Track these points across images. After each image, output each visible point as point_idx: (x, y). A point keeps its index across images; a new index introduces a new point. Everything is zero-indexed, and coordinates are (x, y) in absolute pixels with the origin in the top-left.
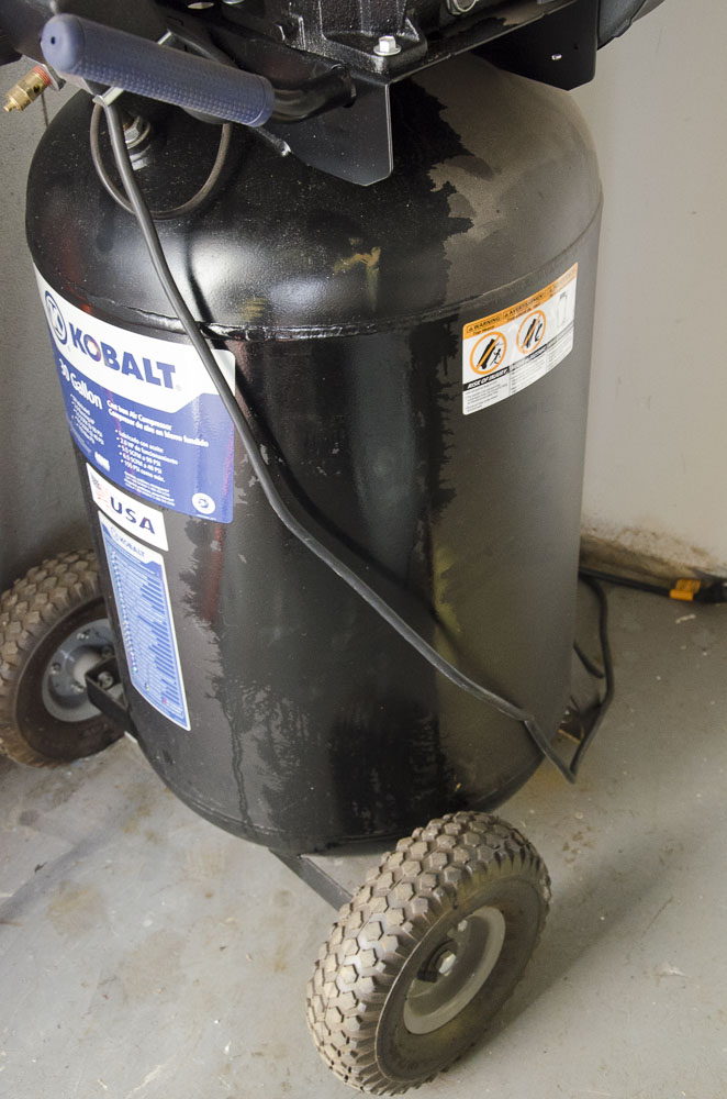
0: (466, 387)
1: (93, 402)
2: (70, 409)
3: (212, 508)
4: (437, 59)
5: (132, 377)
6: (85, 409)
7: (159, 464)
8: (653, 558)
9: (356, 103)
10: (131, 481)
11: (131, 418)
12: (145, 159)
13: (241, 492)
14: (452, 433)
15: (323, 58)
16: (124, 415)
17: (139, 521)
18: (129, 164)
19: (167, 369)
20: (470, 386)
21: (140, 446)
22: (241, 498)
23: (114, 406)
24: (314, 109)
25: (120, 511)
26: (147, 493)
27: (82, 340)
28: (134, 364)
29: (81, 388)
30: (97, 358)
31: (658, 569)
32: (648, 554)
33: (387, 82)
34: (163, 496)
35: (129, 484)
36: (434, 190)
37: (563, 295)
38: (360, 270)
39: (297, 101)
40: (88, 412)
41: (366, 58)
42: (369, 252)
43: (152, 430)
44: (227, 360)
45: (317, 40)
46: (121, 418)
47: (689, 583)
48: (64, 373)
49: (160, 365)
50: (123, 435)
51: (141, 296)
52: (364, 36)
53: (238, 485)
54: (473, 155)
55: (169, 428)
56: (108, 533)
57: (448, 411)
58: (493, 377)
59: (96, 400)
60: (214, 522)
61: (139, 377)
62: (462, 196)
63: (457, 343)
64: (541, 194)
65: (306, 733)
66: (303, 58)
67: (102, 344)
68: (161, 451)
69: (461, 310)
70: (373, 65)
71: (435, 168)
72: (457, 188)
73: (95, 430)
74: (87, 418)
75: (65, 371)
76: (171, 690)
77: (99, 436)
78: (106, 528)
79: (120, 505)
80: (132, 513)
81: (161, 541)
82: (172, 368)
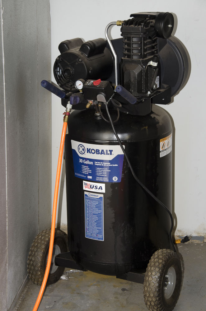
0: (160, 152)
1: (90, 164)
3: (117, 180)
10: (98, 179)
11: (101, 164)
21: (102, 170)
22: (123, 176)
23: (97, 163)
25: (93, 188)
26: (102, 180)
29: (87, 162)
33: (150, 98)
34: (106, 180)
36: (152, 118)
38: (145, 130)
41: (146, 95)
42: (146, 126)
43: (105, 165)
50: (98, 168)
53: (123, 173)
54: (156, 113)
55: (110, 163)
57: (157, 157)
58: (164, 151)
60: (117, 183)
63: (159, 143)
65: (132, 233)
68: (107, 169)
72: (156, 117)
73: (89, 170)
74: (87, 169)
75: (81, 161)
76: (100, 231)
77: (90, 172)
78: (87, 195)
79: (93, 186)
80: (96, 187)
81: (104, 191)
82: (112, 151)
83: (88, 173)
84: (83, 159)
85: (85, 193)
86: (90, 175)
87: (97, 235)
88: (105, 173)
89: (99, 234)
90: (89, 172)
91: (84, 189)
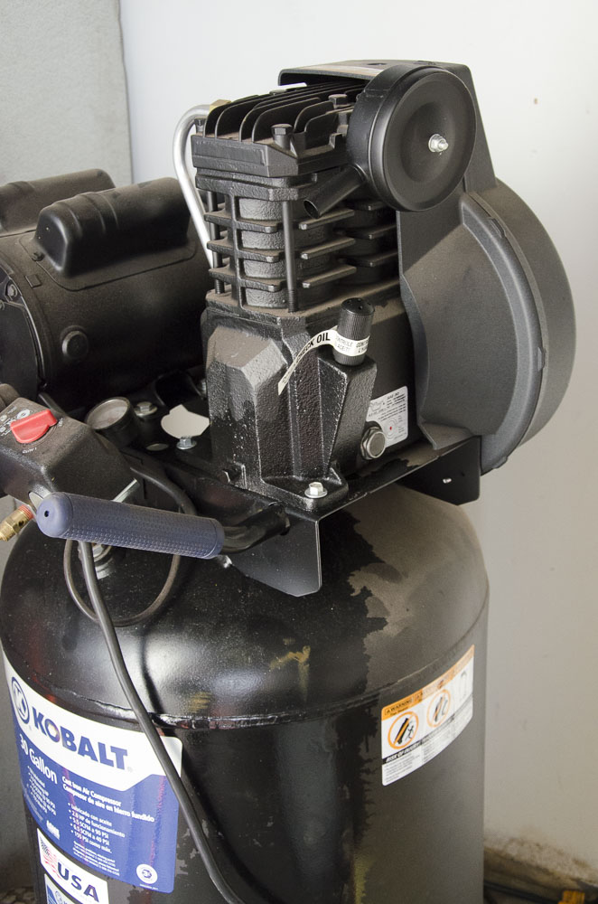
0: (384, 761)
1: (49, 777)
2: (26, 779)
3: (154, 879)
4: (356, 498)
5: (87, 757)
6: (40, 782)
7: (107, 837)
8: (538, 868)
9: (291, 532)
10: (79, 850)
11: (84, 794)
12: (107, 570)
13: (182, 863)
14: (373, 803)
15: (262, 496)
16: (78, 791)
17: (84, 888)
18: (94, 573)
19: (120, 753)
20: (388, 760)
21: (90, 819)
22: (182, 869)
23: (69, 783)
24: (255, 540)
25: (66, 877)
26: (93, 862)
27: (43, 722)
28: (90, 747)
29: (39, 763)
30: (56, 739)
31: (544, 879)
32: (534, 864)
33: (317, 519)
34: (109, 866)
35: (77, 853)
36: (353, 594)
37: (464, 673)
38: (293, 665)
39: (242, 535)
40: (43, 785)
41: (298, 500)
42: (301, 651)
43: (103, 806)
44: (174, 746)
45: (257, 483)
46: (75, 793)
47: (575, 894)
48: (23, 747)
49: (113, 749)
50: (75, 808)
51: (100, 689)
52: (295, 480)
53: (180, 857)
54: (383, 562)
55: (119, 804)
56: (53, 897)
57: (368, 783)
58: (407, 750)
59: (51, 775)
60: (156, 891)
61: (94, 758)
62: (376, 599)
63: (376, 724)
64: (441, 592)
66: (245, 495)
67: (62, 728)
68: (110, 824)
69: (380, 696)
70: (304, 505)
71: (353, 575)
72: (373, 592)
73: (48, 800)
74: (42, 790)
77: (53, 807)
78: (51, 891)
79: (67, 872)
80: (77, 880)
82: (125, 752)
83: (47, 808)
86: (52, 818)
88: (102, 837)
91: (43, 862)
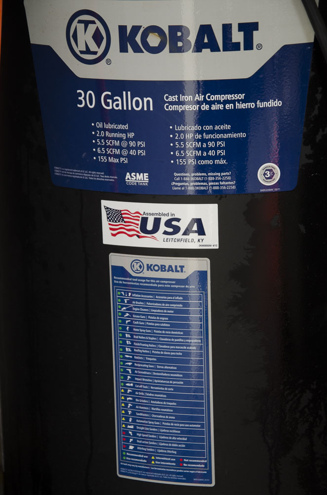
1: (139, 108)
3: (278, 175)
6: (120, 127)
7: (223, 145)
10: (180, 181)
11: (196, 102)
16: (187, 103)
17: (184, 227)
29: (121, 101)
34: (222, 181)
35: (177, 187)
40: (125, 127)
43: (221, 107)
48: (81, 105)
55: (242, 96)
59: (144, 103)
68: (229, 127)
73: (132, 144)
74: (121, 139)
75: (86, 99)
76: (195, 440)
77: (140, 149)
78: (122, 268)
79: (157, 222)
80: (174, 223)
81: (212, 239)
83: (129, 156)
84: (98, 86)
85: (115, 260)
86: (136, 165)
87: (180, 463)
88: (216, 149)
89: (192, 454)
90: (132, 152)
91: (108, 239)
